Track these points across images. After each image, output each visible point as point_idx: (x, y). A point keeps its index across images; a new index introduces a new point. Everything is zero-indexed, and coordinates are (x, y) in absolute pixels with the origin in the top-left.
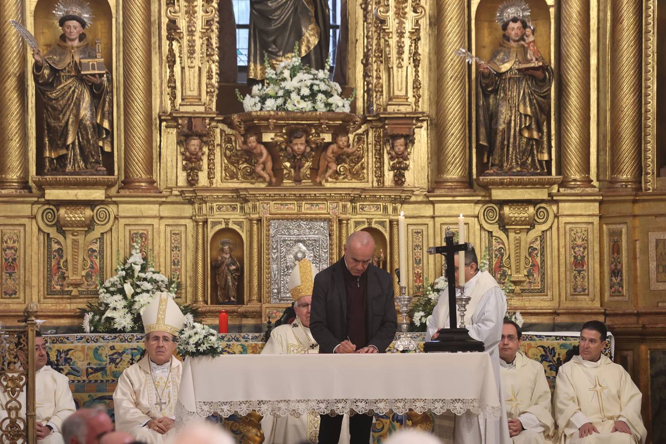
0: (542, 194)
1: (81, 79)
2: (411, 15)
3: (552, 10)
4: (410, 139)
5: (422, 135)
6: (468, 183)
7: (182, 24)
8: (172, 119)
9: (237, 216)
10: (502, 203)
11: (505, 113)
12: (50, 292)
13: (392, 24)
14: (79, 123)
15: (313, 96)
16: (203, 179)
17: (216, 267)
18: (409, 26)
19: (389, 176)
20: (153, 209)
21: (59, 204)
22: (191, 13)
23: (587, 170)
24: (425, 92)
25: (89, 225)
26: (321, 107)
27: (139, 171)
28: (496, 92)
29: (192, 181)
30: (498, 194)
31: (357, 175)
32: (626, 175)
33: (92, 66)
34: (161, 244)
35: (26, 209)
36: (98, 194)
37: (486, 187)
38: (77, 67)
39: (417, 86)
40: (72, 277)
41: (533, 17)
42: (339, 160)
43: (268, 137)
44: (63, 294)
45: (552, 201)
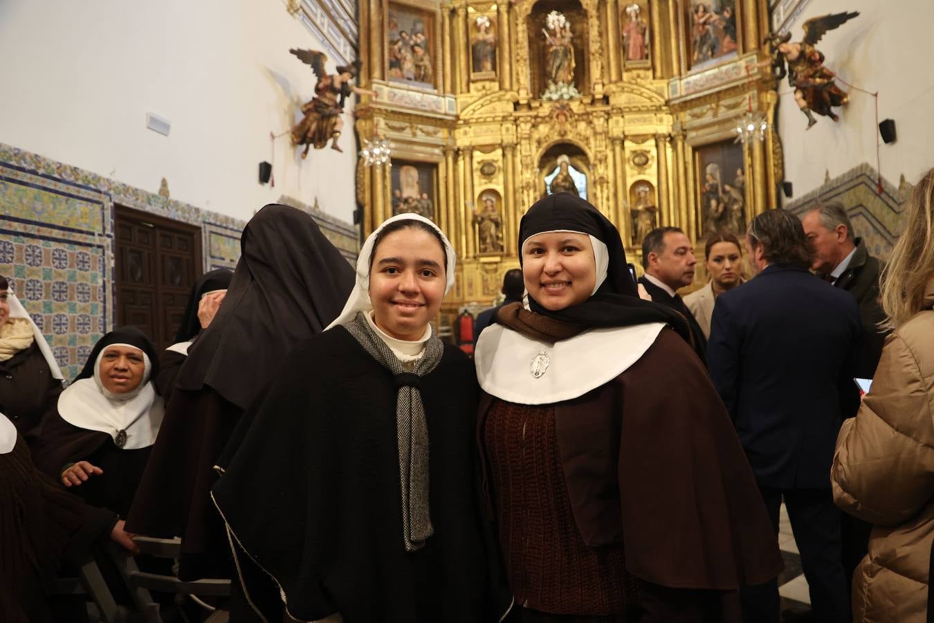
1: (492, 220)
2: (605, 191)
3: (656, 189)
12: (484, 294)
13: (599, 194)
14: (491, 236)
18: (605, 195)
21: (485, 263)
22: (528, 195)
25: (496, 270)
28: (637, 217)
33: (494, 215)
36: (497, 259)
38: (489, 216)
41: (650, 190)
44: (488, 294)
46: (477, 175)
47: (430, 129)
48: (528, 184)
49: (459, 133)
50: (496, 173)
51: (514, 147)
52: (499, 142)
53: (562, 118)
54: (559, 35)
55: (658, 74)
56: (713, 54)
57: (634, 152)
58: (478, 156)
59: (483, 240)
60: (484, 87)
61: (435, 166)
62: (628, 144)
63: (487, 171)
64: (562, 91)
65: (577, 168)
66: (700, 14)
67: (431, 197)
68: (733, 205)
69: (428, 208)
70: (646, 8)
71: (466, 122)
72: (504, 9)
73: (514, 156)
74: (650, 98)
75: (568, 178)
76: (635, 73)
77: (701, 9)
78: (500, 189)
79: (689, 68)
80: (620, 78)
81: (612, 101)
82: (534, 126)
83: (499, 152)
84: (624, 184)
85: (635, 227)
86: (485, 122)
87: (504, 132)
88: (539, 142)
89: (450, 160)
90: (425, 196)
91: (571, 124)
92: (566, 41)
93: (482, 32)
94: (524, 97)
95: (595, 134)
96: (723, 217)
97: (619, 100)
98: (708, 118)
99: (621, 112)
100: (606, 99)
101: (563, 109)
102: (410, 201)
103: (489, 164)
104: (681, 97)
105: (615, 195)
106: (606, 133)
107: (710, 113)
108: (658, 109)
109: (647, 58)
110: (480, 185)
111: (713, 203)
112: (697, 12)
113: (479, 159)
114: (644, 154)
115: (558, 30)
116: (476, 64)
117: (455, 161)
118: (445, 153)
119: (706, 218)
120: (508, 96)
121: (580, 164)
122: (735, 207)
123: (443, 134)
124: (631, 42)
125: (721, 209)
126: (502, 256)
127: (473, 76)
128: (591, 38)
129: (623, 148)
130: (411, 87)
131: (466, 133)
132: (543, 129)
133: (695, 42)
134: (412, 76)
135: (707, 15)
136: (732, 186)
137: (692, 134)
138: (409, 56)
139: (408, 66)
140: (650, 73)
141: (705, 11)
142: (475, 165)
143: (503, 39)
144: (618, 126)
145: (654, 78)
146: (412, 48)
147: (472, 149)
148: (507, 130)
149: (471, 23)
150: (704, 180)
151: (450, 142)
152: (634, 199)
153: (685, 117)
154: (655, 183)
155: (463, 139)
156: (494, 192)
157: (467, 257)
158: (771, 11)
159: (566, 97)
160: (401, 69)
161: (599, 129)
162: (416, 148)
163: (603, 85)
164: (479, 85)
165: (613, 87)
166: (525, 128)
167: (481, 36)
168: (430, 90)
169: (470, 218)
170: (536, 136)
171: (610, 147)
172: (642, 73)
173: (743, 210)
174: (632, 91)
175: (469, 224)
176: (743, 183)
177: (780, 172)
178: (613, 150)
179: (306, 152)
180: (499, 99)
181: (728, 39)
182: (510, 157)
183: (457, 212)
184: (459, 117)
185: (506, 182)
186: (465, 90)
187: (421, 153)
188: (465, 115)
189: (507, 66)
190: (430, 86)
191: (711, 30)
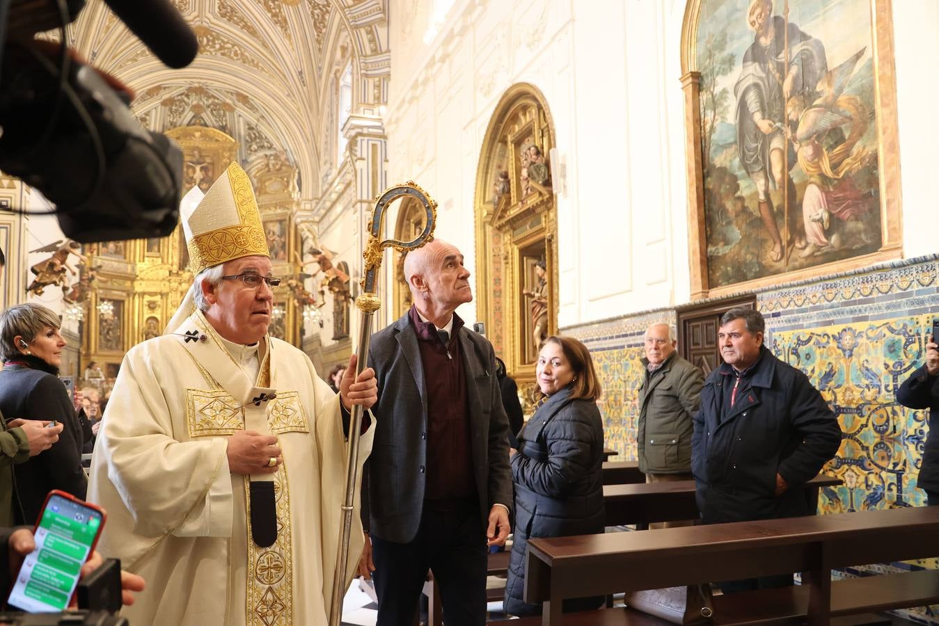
1: (153, 334)
33: (155, 332)
38: (152, 332)
46: (146, 309)
47: (122, 281)
49: (137, 284)
50: (157, 308)
51: (167, 294)
52: (160, 291)
56: (276, 257)
58: (147, 298)
60: (153, 261)
61: (123, 302)
63: (152, 306)
66: (271, 235)
67: (119, 319)
69: (117, 325)
71: (142, 279)
73: (167, 299)
77: (271, 233)
78: (159, 317)
82: (180, 284)
83: (160, 296)
86: (152, 280)
87: (163, 286)
89: (131, 299)
90: (116, 318)
94: (175, 268)
102: (109, 321)
103: (154, 303)
110: (148, 313)
112: (269, 233)
113: (148, 300)
116: (149, 248)
117: (133, 298)
118: (128, 295)
120: (166, 266)
123: (128, 284)
127: (148, 254)
130: (113, 259)
131: (140, 284)
134: (113, 252)
135: (274, 237)
139: (112, 246)
141: (274, 233)
142: (145, 303)
147: (143, 294)
148: (165, 285)
151: (131, 289)
155: (139, 287)
158: (302, 243)
162: (114, 292)
164: (151, 259)
166: (174, 285)
168: (122, 260)
169: (141, 331)
180: (161, 268)
181: (282, 252)
182: (165, 300)
183: (133, 328)
184: (137, 276)
185: (162, 313)
186: (142, 260)
187: (116, 295)
188: (141, 275)
189: (166, 250)
190: (122, 256)
191: (276, 245)
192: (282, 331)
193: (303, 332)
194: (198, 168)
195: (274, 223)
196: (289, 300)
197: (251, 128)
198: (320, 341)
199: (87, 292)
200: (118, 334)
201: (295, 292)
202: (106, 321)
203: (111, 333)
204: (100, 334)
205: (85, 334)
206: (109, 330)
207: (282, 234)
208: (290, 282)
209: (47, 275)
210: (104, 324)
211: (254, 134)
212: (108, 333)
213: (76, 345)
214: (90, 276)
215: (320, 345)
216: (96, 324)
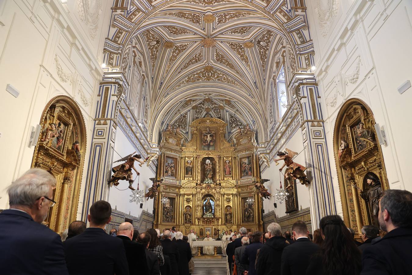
0: (231, 225)
1: (188, 214)
2: (219, 208)
4: (219, 220)
5: (220, 220)
6: (224, 224)
7: (198, 209)
8: (197, 218)
9: (202, 227)
10: (228, 226)
11: (228, 217)
13: (217, 209)
14: (188, 218)
15: (210, 216)
16: (200, 224)
17: (201, 232)
18: (219, 209)
19: (217, 223)
20: (195, 226)
23: (236, 223)
24: (221, 215)
25: (189, 228)
26: (211, 217)
27: (194, 223)
28: (227, 215)
29: (199, 224)
30: (227, 225)
31: (214, 223)
32: (239, 223)
34: (196, 230)
35: (183, 226)
36: (190, 225)
37: (226, 224)
39: (220, 215)
40: (187, 233)
41: (230, 208)
42: (212, 222)
43: (206, 220)
45: (232, 226)
46: (185, 202)
47: (174, 189)
48: (199, 205)
49: (181, 190)
50: (190, 201)
51: (195, 195)
52: (192, 193)
53: (208, 188)
54: (209, 166)
55: (233, 178)
56: (247, 175)
57: (227, 198)
58: (186, 196)
59: (186, 219)
60: (189, 179)
61: (175, 199)
62: (225, 196)
63: (188, 201)
64: (209, 181)
65: (212, 200)
66: (244, 164)
67: (173, 207)
68: (251, 214)
69: (172, 210)
70: (231, 161)
71: (183, 188)
72: (195, 159)
74: (231, 185)
75: (209, 203)
76: (227, 178)
78: (191, 206)
79: (241, 178)
80: (224, 179)
81: (221, 185)
82: (201, 189)
83: (192, 196)
84: (224, 206)
85: (226, 218)
86: (188, 188)
88: (202, 194)
89: (178, 197)
90: (171, 206)
91: (211, 190)
92: (210, 167)
93: (189, 164)
94: (199, 182)
95: (217, 193)
96: (249, 217)
97: (223, 184)
98: (245, 191)
99: (224, 188)
100: (220, 184)
101: (209, 186)
103: (189, 199)
104: (239, 185)
105: (222, 209)
106: (220, 192)
107: (246, 190)
108: (233, 188)
109: (231, 174)
110: (186, 204)
111: (246, 213)
112: (243, 164)
113: (186, 197)
114: (229, 199)
115: (208, 164)
116: (187, 173)
117: (180, 197)
118: (177, 195)
119: (245, 217)
120: (195, 181)
121: (213, 198)
122: (251, 215)
123: (177, 190)
124: (227, 170)
125: (248, 215)
126: (191, 224)
127: (186, 176)
128: (217, 169)
129: (224, 197)
130: (170, 178)
131: (183, 190)
132: (203, 190)
133: (243, 171)
134: (170, 175)
136: (251, 209)
137: (241, 195)
138: (170, 169)
139: (170, 172)
140: (231, 178)
141: (245, 164)
142: (185, 199)
143: (194, 166)
144: (223, 191)
145: (232, 179)
146: (171, 167)
147: (184, 194)
148: (194, 190)
149: (186, 161)
150: (244, 207)
151: (179, 192)
152: (226, 210)
153: (240, 190)
154: (232, 207)
155: (182, 191)
156: (189, 206)
157: (181, 224)
158: (260, 167)
159: (210, 183)
160: (168, 173)
161: (218, 192)
162: (170, 194)
163: (219, 180)
164: (187, 178)
165: (222, 181)
166: (198, 190)
167: (189, 165)
169: (183, 213)
170: (201, 192)
171: (221, 196)
172: (229, 178)
173: (253, 216)
174: (226, 183)
175: (182, 215)
176: (253, 208)
177: (262, 206)
178: (221, 197)
179: (148, 199)
180: (192, 182)
181: (250, 172)
182: (194, 197)
183: (179, 211)
184: (181, 186)
185: (193, 204)
186: (183, 179)
187: (171, 195)
188: (183, 186)
189: (195, 174)
190: (175, 177)
191: (246, 169)
192: (252, 211)
193: (263, 211)
194: (209, 136)
195: (245, 159)
196: (255, 195)
197: (232, 117)
198: (275, 215)
199: (155, 193)
200: (172, 214)
201: (259, 190)
202: (166, 208)
203: (168, 214)
204: (163, 214)
205: (156, 214)
206: (168, 212)
207: (250, 163)
208: (257, 184)
209: (121, 173)
210: (165, 209)
211: (234, 119)
212: (167, 214)
213: (151, 219)
214: (157, 185)
215: (275, 217)
216: (161, 209)
